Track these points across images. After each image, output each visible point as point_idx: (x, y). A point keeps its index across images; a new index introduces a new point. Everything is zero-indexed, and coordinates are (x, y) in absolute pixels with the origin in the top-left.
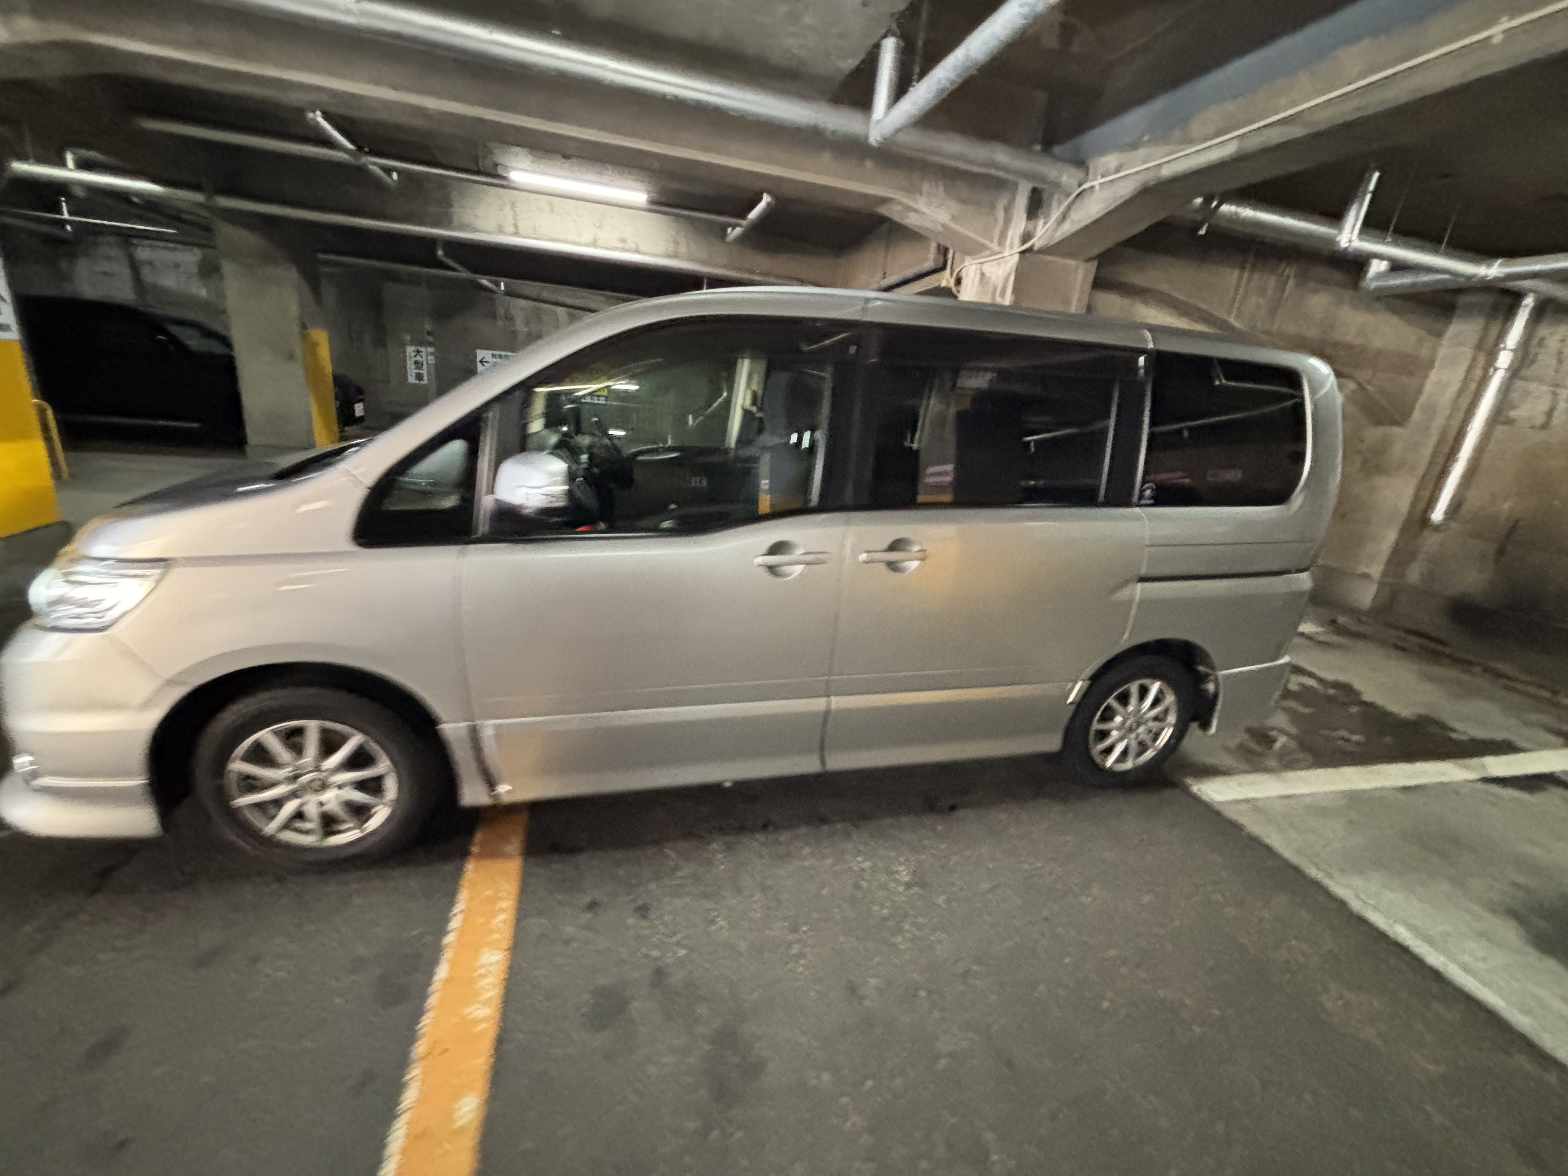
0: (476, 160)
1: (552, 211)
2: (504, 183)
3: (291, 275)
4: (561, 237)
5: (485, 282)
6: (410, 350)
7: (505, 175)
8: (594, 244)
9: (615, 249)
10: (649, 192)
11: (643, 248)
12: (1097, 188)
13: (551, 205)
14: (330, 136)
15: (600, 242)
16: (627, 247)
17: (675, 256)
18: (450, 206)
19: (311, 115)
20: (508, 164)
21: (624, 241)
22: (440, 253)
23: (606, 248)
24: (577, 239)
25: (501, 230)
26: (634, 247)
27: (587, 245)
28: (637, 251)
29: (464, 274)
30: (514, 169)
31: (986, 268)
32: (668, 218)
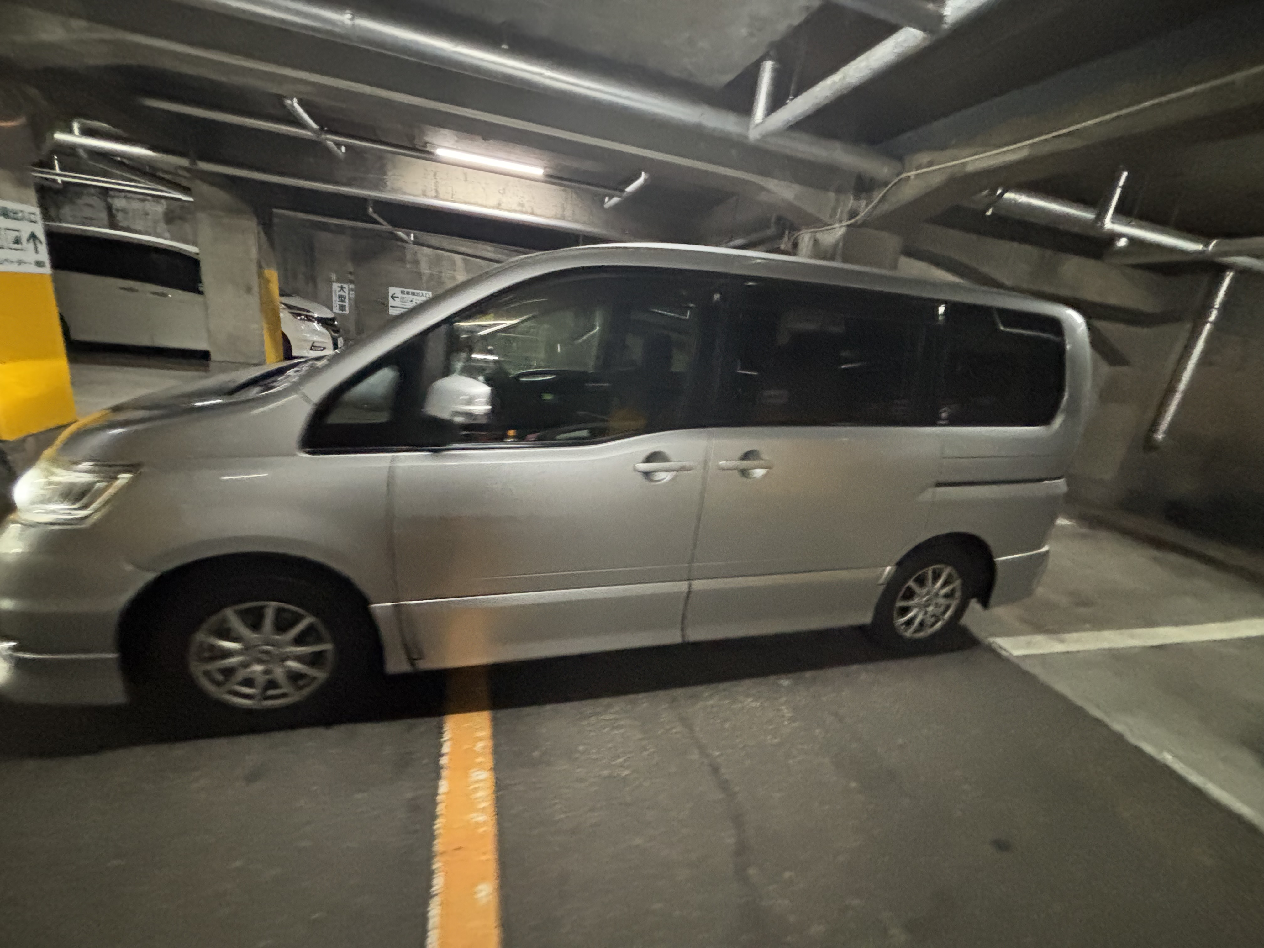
0: (412, 138)
1: (466, 180)
2: (431, 157)
3: (251, 224)
4: (472, 201)
5: (401, 234)
6: (336, 286)
7: (432, 151)
8: (498, 207)
9: (515, 211)
10: (545, 168)
11: (537, 211)
12: (912, 177)
13: (465, 174)
14: (302, 118)
15: (503, 206)
16: (524, 209)
17: (563, 218)
18: (385, 174)
19: (289, 102)
20: (436, 142)
21: (522, 205)
22: (371, 210)
23: (509, 211)
24: (484, 203)
25: (424, 194)
26: (529, 210)
27: (493, 208)
28: (532, 214)
29: (386, 227)
30: (439, 146)
31: (819, 236)
32: (558, 187)
